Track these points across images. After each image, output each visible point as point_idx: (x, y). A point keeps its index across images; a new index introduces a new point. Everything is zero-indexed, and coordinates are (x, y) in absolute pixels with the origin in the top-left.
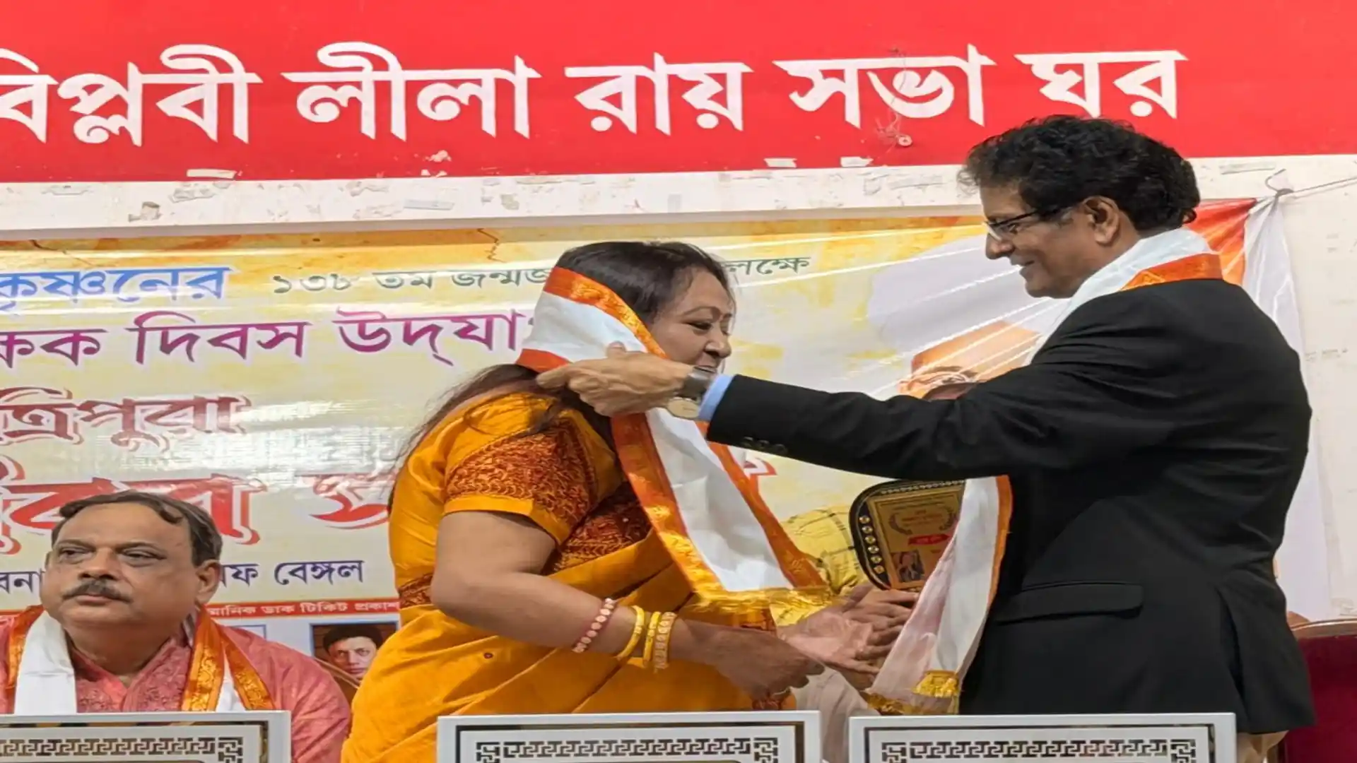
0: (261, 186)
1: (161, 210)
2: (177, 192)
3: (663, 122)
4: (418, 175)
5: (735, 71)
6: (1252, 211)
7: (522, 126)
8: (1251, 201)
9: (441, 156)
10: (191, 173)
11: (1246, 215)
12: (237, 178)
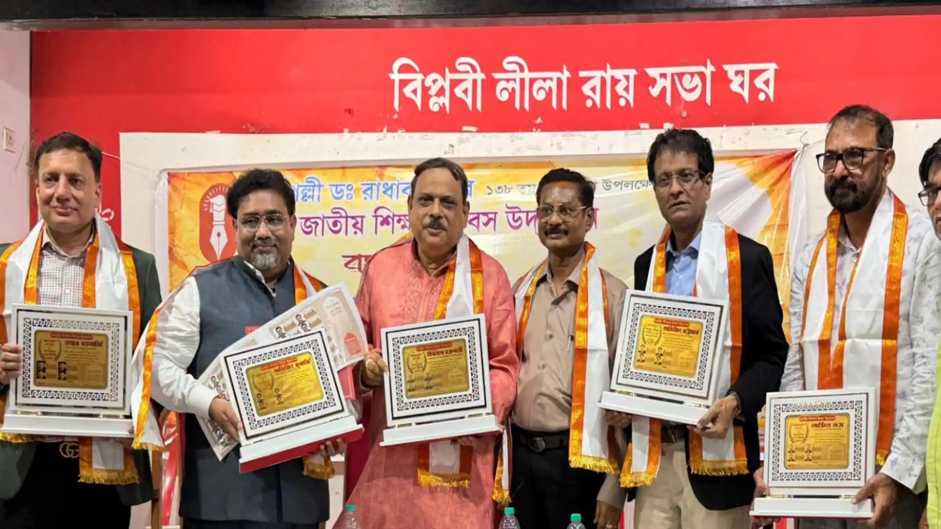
0: (484, 136)
1: (455, 149)
2: (460, 139)
3: (608, 104)
4: (531, 131)
5: (632, 73)
6: (796, 155)
7: (564, 105)
8: (794, 151)
9: (539, 121)
10: (465, 128)
11: (792, 159)
12: (478, 132)
